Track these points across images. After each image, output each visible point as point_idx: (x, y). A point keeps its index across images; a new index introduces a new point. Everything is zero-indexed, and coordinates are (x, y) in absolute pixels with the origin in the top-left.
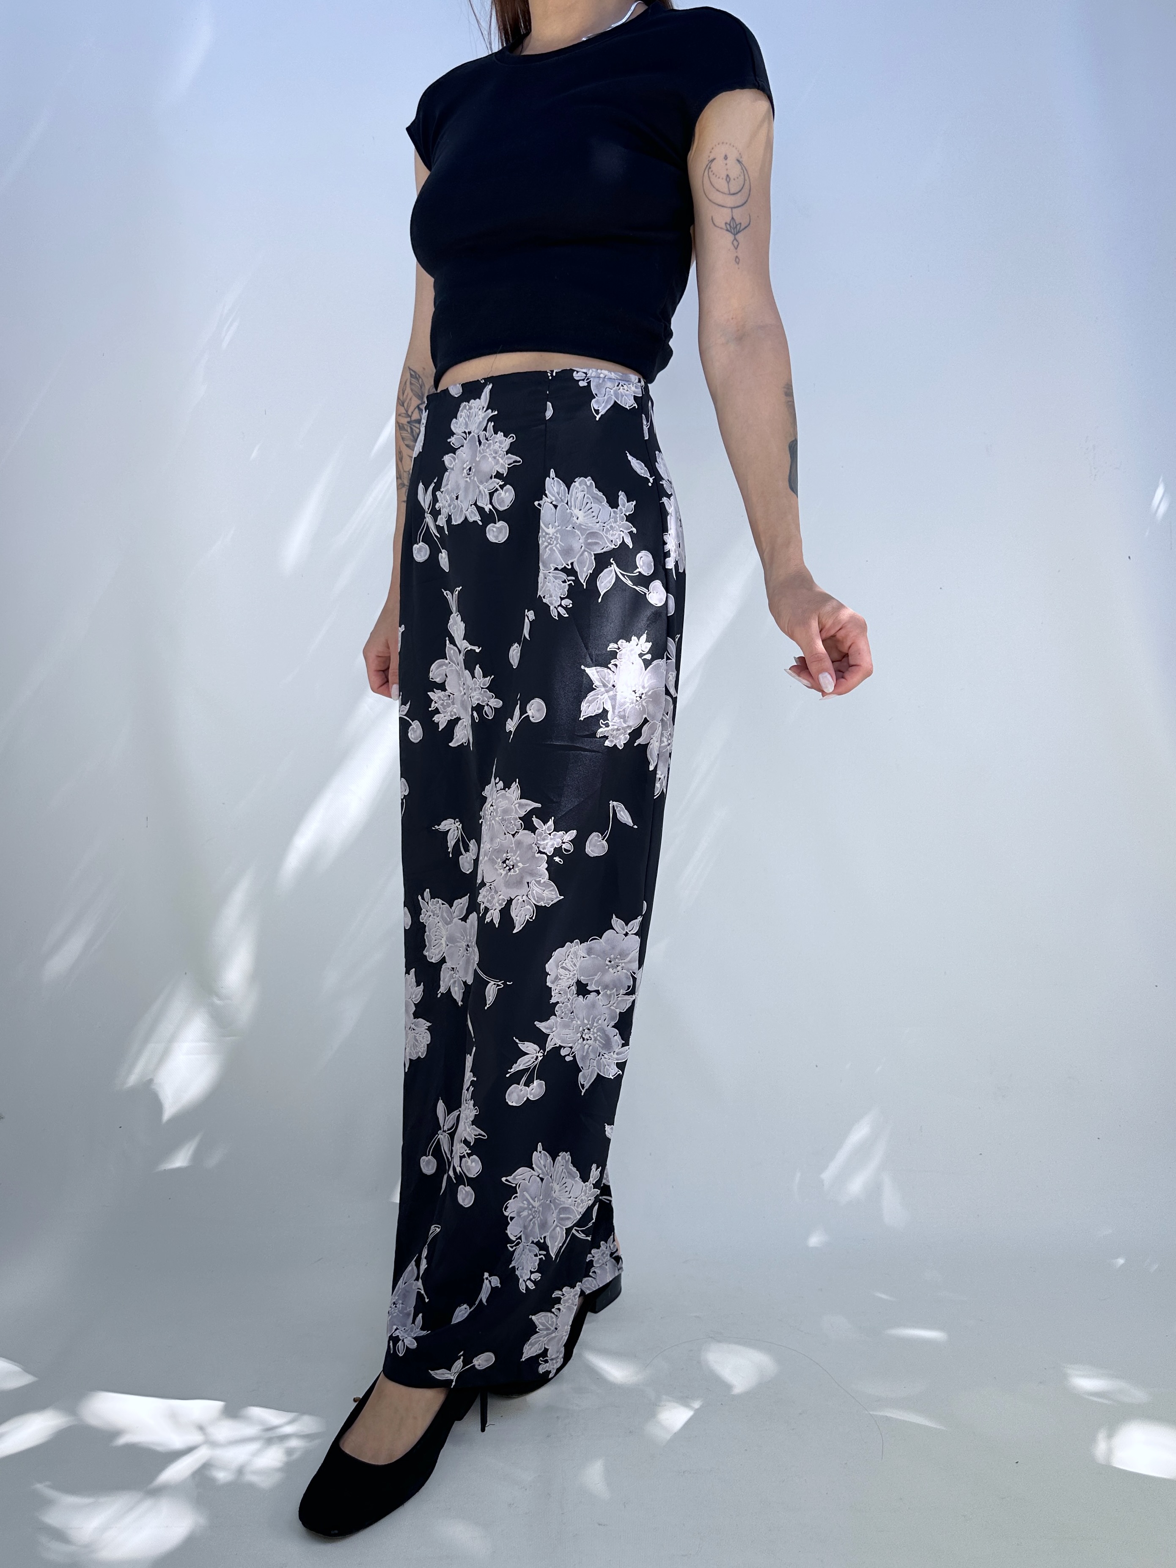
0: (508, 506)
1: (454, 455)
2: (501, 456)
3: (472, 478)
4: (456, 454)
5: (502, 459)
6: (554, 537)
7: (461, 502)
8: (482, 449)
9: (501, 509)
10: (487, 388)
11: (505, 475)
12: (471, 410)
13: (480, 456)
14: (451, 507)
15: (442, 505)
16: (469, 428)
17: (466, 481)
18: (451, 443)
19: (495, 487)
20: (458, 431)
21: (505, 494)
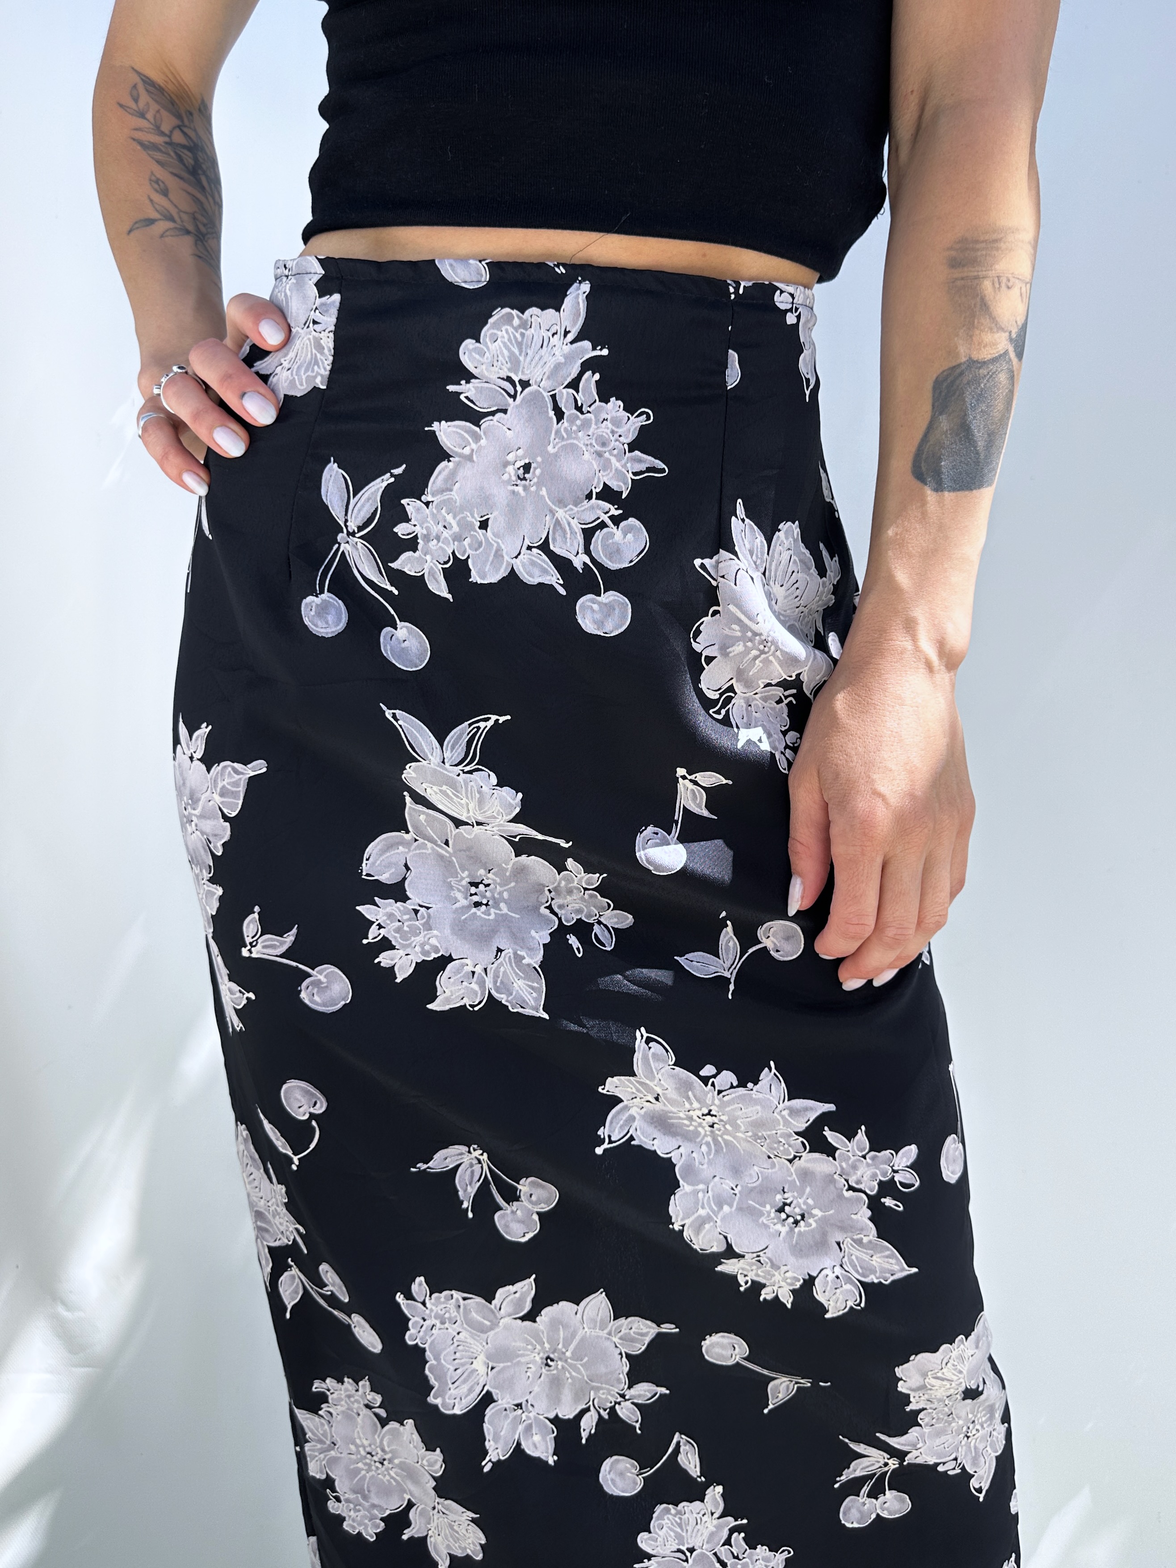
0: (631, 561)
1: (477, 429)
2: (615, 452)
3: (533, 489)
4: (484, 426)
7: (496, 535)
9: (612, 565)
10: (578, 288)
11: (623, 497)
12: (526, 329)
13: (558, 443)
14: (466, 543)
15: (425, 532)
16: (523, 371)
17: (513, 492)
18: (463, 397)
19: (599, 518)
20: (486, 373)
21: (624, 537)
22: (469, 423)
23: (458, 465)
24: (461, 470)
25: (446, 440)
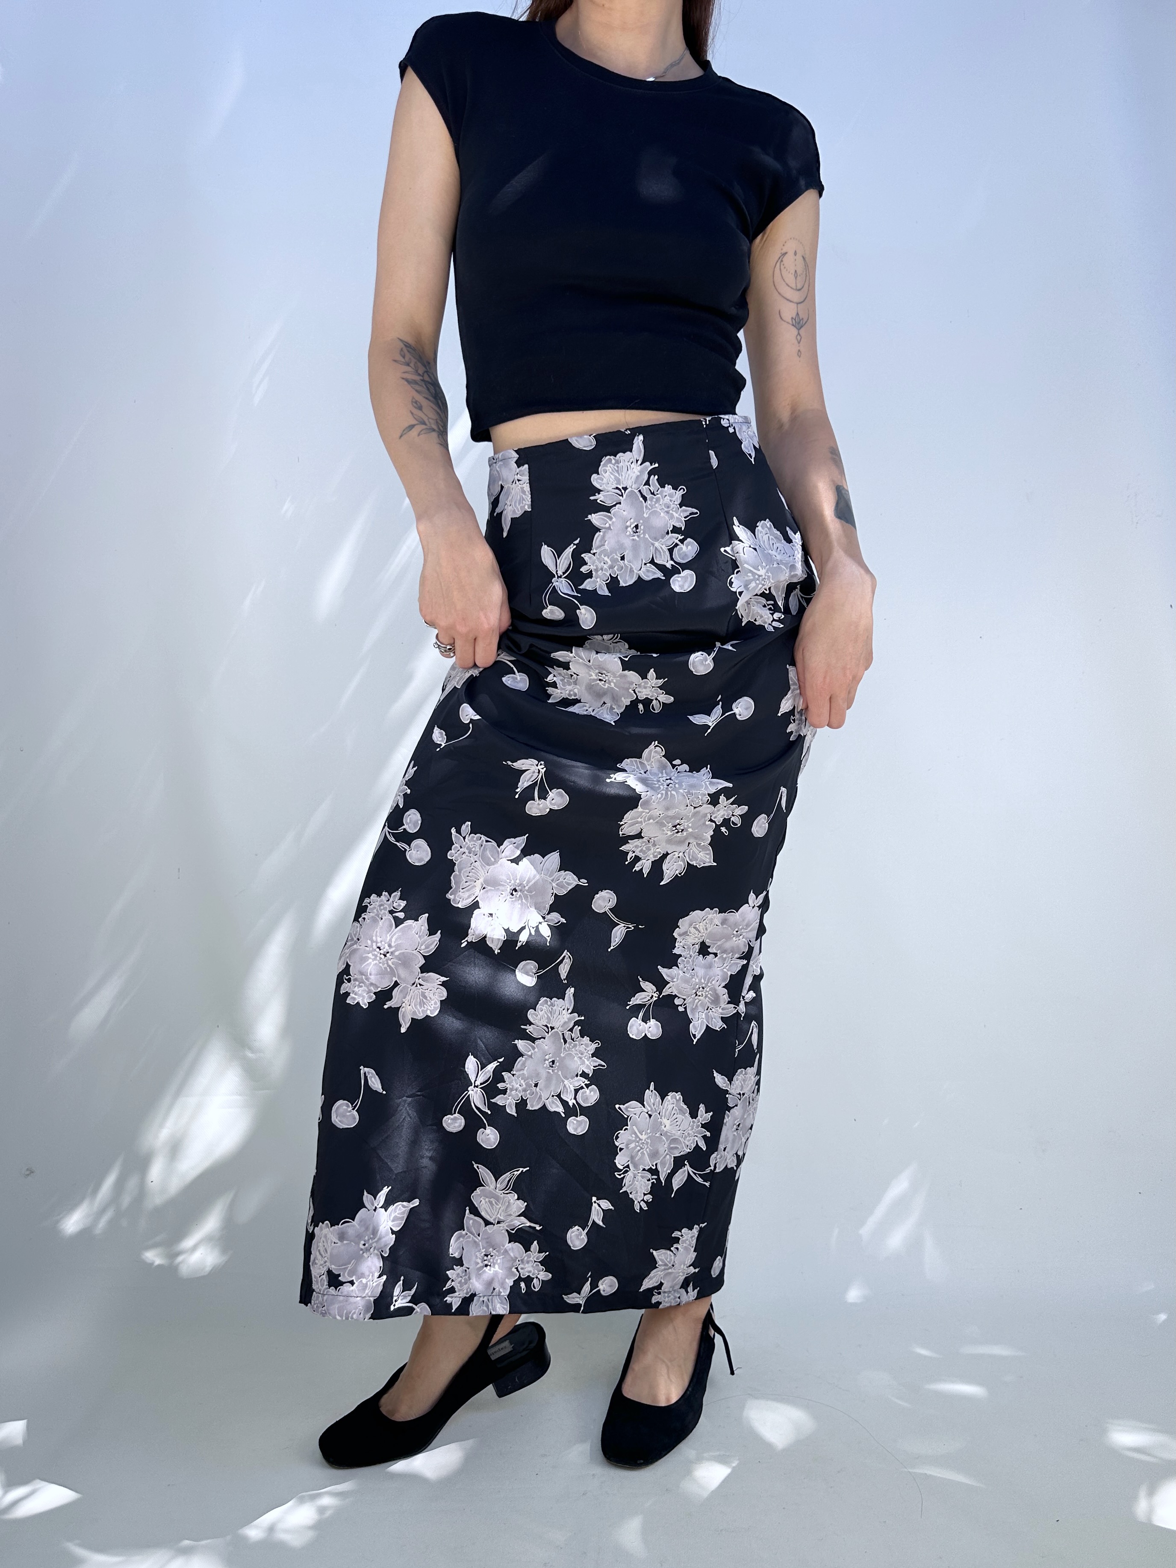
0: (691, 558)
1: (609, 514)
2: (674, 509)
3: (642, 536)
4: (612, 513)
5: (677, 513)
7: (629, 562)
8: (649, 505)
9: (683, 561)
10: (638, 439)
11: (683, 529)
12: (619, 464)
13: (648, 512)
14: (615, 569)
15: (595, 568)
16: (623, 483)
17: (633, 539)
18: (598, 501)
19: (674, 542)
20: (606, 488)
21: (687, 548)
22: (605, 513)
23: (604, 533)
24: (607, 535)
25: (596, 522)
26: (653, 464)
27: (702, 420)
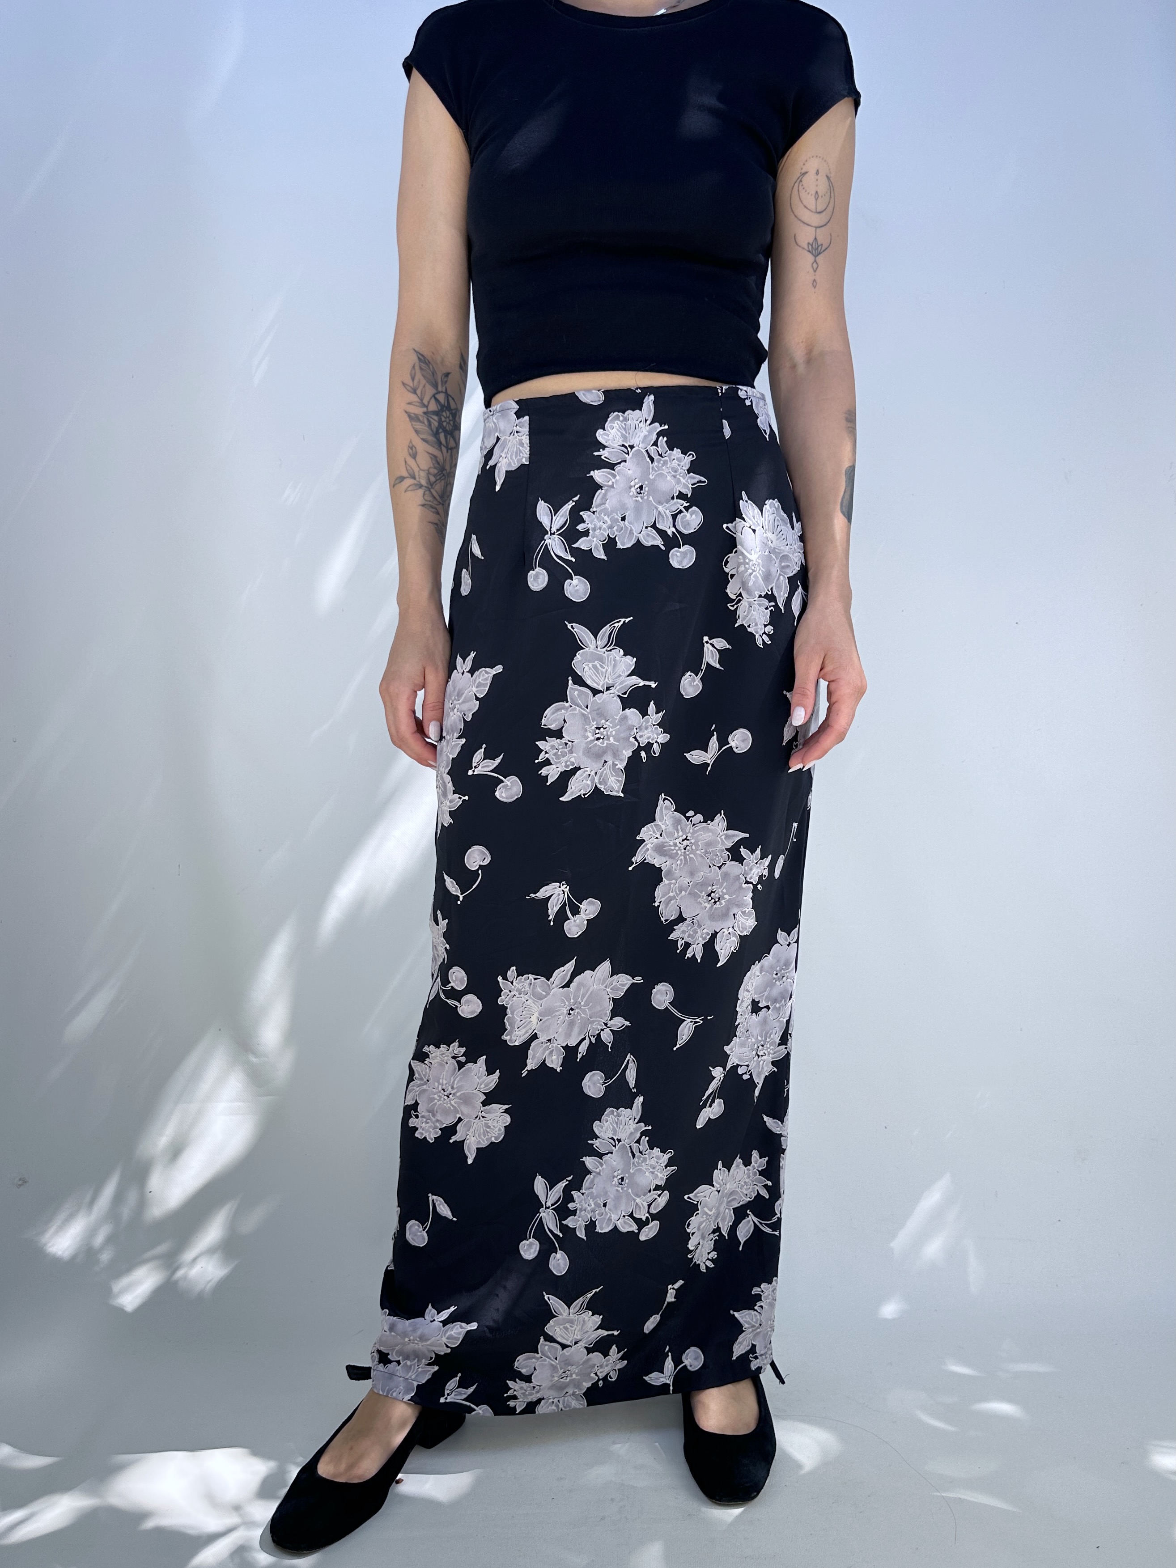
0: (695, 529)
1: (613, 472)
2: (682, 475)
3: (646, 498)
4: (616, 470)
5: (684, 479)
6: (757, 563)
7: (630, 523)
8: (656, 466)
9: (686, 532)
10: (648, 399)
11: (689, 496)
12: (627, 421)
13: (654, 473)
14: (615, 529)
15: (593, 526)
16: (629, 441)
17: (636, 500)
18: (603, 457)
19: (678, 508)
20: (612, 444)
21: (691, 517)
22: (608, 470)
23: (606, 491)
24: (609, 493)
25: (598, 479)
26: (663, 425)
27: (718, 387)
